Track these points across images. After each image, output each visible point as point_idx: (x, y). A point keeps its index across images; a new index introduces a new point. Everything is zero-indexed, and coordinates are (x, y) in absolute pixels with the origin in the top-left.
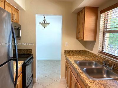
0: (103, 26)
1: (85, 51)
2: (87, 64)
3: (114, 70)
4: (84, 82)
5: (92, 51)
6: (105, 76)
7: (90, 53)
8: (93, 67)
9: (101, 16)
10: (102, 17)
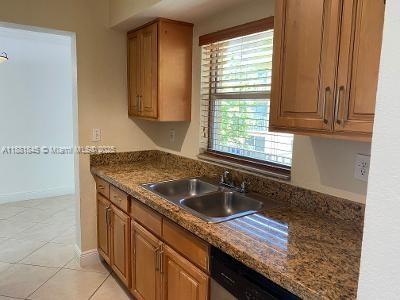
0: (207, 80)
1: (156, 153)
2: (171, 191)
3: (247, 191)
4: (197, 233)
5: (179, 150)
6: (229, 211)
7: (174, 156)
8: (193, 194)
9: (203, 51)
10: (206, 53)
